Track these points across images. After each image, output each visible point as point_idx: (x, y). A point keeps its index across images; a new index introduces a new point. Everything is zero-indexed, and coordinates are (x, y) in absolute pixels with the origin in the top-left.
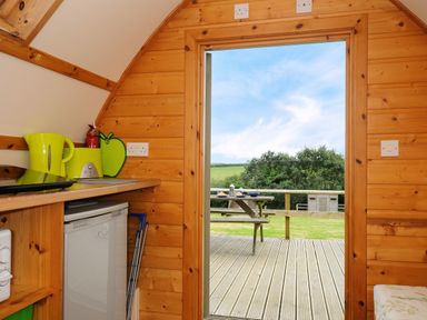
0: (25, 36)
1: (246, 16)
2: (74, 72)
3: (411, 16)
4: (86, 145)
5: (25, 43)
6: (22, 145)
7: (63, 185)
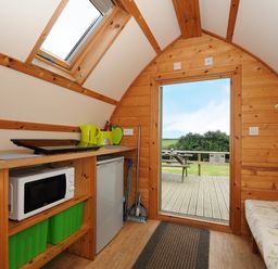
0: (80, 82)
1: (179, 68)
2: (101, 98)
3: (263, 63)
4: (105, 130)
5: (80, 85)
6: (79, 130)
7: (96, 148)
